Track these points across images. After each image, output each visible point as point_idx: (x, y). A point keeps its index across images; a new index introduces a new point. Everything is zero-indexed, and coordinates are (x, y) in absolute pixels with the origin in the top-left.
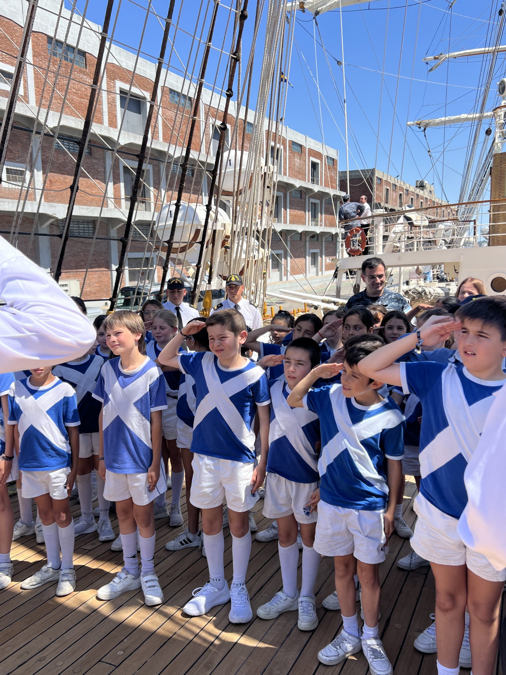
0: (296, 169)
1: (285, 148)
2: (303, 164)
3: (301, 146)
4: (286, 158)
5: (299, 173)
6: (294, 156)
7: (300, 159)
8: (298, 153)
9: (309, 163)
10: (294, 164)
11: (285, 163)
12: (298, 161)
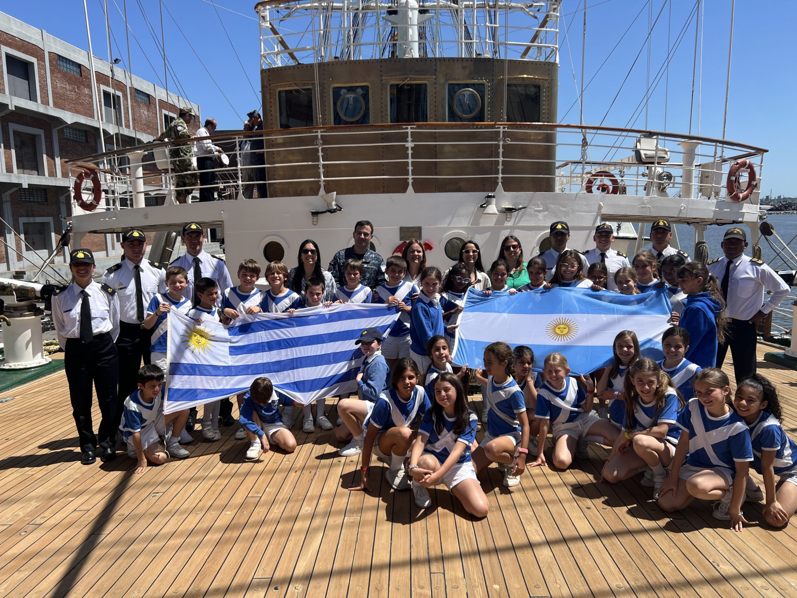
0: (144, 122)
1: (125, 96)
2: (153, 117)
3: (148, 96)
4: (128, 107)
5: (149, 127)
6: (139, 106)
7: (148, 111)
8: (145, 104)
9: (161, 116)
10: (140, 116)
11: (127, 113)
12: (146, 113)
